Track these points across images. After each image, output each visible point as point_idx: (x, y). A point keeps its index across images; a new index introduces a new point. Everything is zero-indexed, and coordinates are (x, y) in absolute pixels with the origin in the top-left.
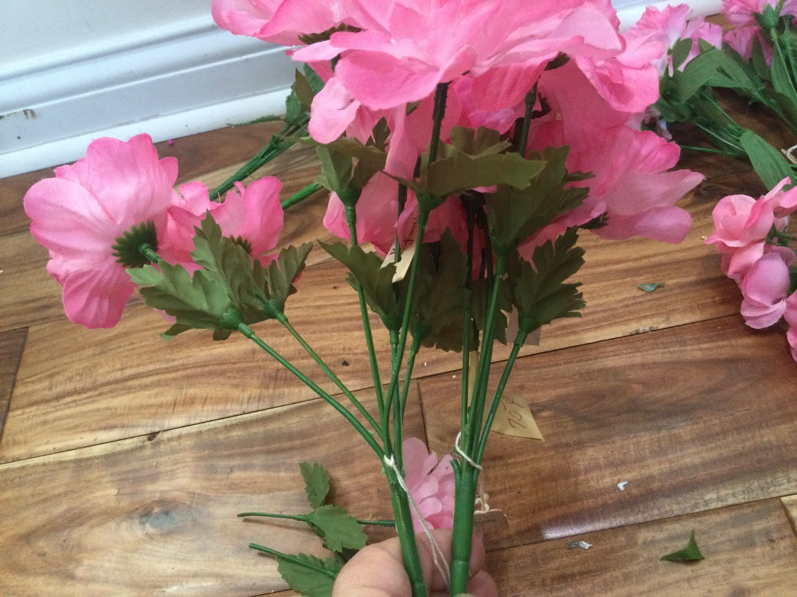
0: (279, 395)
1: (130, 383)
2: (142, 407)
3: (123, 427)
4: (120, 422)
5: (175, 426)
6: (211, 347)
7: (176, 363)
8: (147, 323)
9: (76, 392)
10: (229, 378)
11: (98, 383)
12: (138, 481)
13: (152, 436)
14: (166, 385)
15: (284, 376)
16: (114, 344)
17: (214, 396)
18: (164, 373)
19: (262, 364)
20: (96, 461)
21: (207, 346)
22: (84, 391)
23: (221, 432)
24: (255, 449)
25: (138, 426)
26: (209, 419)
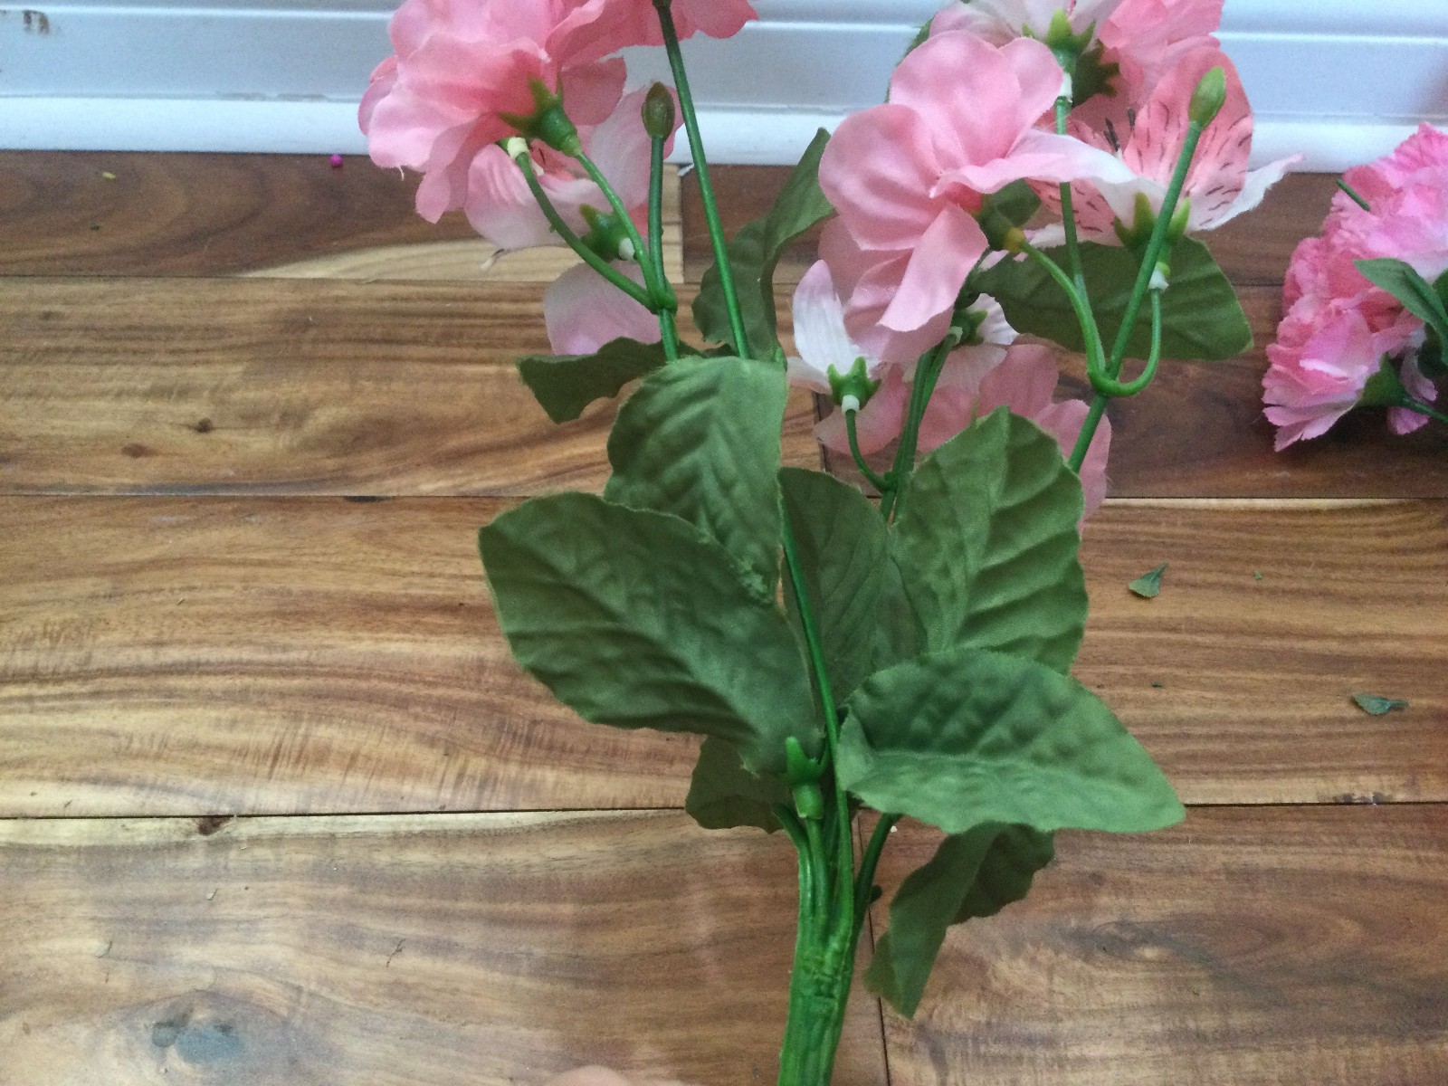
0: (533, 781)
1: (172, 682)
2: (193, 746)
3: (141, 785)
4: (134, 773)
5: (272, 809)
6: (381, 635)
7: (292, 656)
8: (231, 547)
9: (35, 676)
10: (416, 717)
11: (93, 666)
12: (161, 929)
13: (211, 822)
14: (263, 704)
15: (547, 738)
16: (145, 581)
17: (375, 755)
18: (262, 674)
19: (497, 700)
20: (62, 859)
21: (371, 630)
22: (57, 677)
23: (383, 846)
24: (463, 905)
25: (178, 791)
26: (355, 809)
